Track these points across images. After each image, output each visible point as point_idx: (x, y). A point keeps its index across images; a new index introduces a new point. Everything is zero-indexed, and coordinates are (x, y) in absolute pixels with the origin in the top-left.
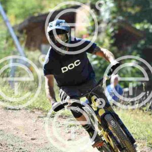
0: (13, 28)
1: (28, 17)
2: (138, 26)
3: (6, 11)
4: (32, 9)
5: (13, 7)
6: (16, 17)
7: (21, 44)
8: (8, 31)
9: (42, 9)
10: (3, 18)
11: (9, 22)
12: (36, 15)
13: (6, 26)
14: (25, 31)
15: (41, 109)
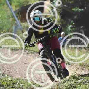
0: (15, 12)
1: (21, 7)
2: (73, 9)
3: (11, 4)
4: (23, 3)
5: (14, 2)
6: (16, 7)
7: (18, 20)
8: (12, 13)
9: (28, 3)
10: (9, 8)
11: (12, 9)
12: (25, 5)
13: (11, 11)
14: (20, 13)
15: (28, 50)
